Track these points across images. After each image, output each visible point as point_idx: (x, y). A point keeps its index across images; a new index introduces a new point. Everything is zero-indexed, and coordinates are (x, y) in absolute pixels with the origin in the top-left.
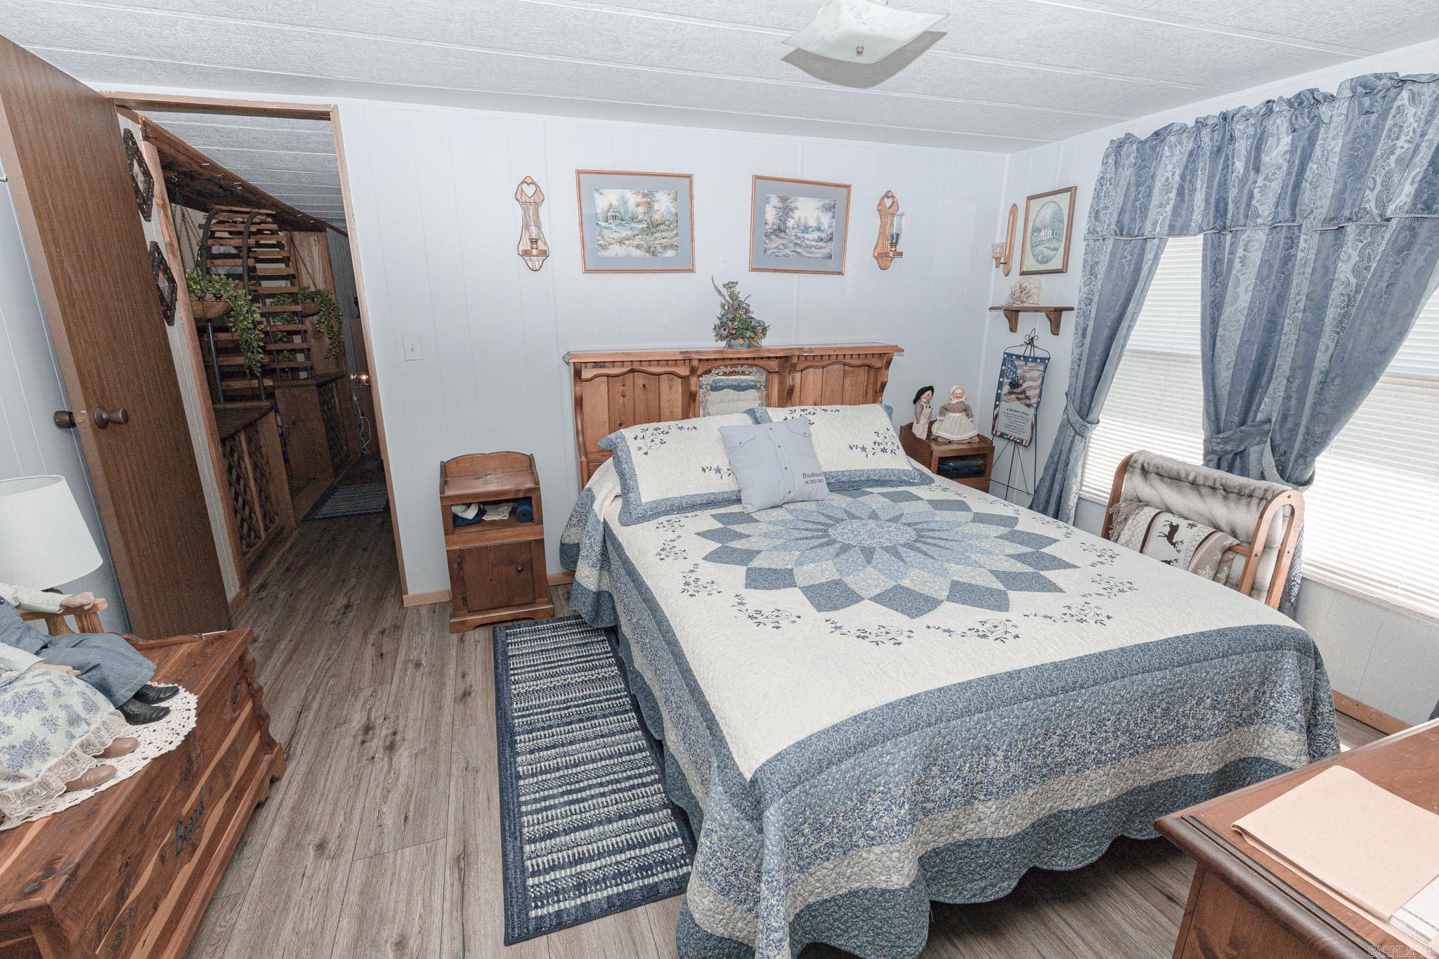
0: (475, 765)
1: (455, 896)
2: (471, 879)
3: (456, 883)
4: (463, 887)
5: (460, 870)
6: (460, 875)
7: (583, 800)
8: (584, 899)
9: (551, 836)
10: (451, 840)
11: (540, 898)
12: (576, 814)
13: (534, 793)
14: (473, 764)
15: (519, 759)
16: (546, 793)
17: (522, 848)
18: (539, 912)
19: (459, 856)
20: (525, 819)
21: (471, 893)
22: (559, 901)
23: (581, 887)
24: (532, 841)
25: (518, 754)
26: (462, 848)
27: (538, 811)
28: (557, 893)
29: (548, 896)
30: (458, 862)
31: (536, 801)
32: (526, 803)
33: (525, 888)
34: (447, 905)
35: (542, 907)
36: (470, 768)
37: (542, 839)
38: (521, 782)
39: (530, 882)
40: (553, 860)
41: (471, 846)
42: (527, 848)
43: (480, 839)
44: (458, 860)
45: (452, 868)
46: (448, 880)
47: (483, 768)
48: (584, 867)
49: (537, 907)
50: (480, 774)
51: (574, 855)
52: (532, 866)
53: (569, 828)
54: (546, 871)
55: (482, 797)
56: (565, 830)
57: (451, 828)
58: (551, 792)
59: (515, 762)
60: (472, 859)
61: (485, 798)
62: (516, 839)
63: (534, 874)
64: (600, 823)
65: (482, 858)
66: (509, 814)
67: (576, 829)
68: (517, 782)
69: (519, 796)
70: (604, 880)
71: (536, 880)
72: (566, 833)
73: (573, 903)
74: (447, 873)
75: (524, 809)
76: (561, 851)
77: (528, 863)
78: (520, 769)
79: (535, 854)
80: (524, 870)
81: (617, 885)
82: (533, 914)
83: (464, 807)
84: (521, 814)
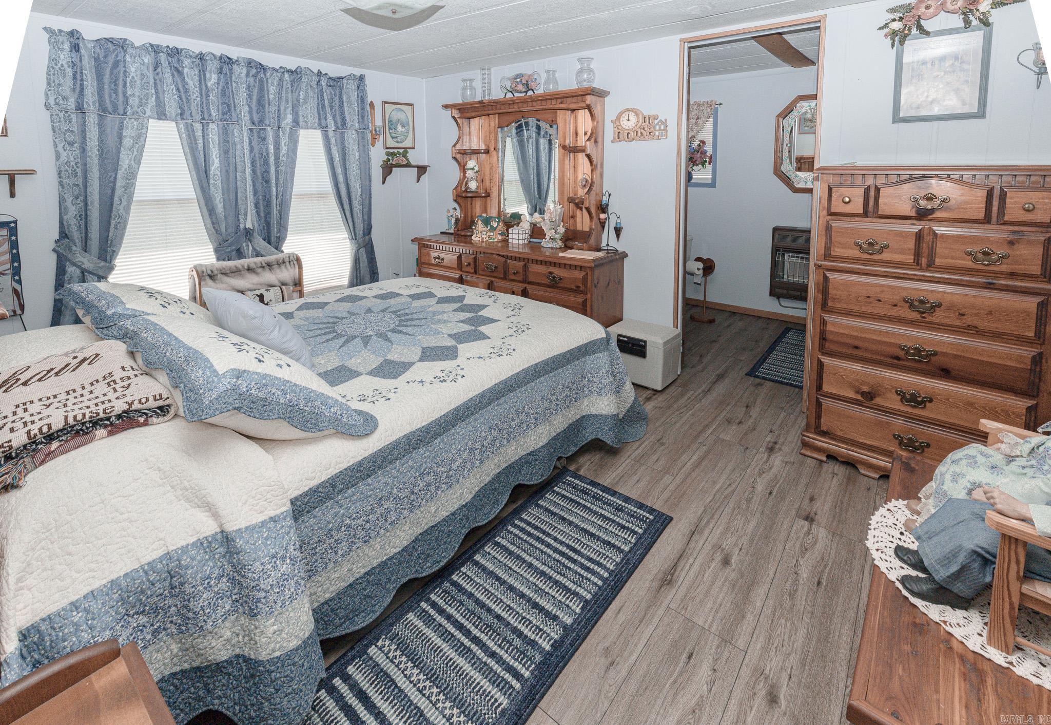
0: (603, 660)
1: (684, 561)
2: (668, 564)
3: (679, 569)
4: (676, 563)
5: (672, 575)
6: (675, 571)
7: (568, 546)
8: (623, 504)
9: (608, 543)
10: (667, 602)
11: (641, 520)
12: (582, 542)
13: (589, 580)
14: (604, 662)
15: (569, 620)
16: (582, 572)
17: (629, 552)
18: (648, 515)
19: (668, 584)
20: (612, 567)
21: (674, 556)
22: (635, 512)
23: (619, 509)
24: (619, 550)
25: (565, 627)
26: (663, 589)
27: (599, 564)
28: (633, 516)
29: (638, 518)
30: (670, 581)
31: (594, 572)
32: (601, 577)
33: (645, 531)
34: (691, 561)
35: (644, 516)
36: (609, 660)
37: (614, 546)
38: (589, 597)
39: (640, 531)
40: (619, 531)
41: (656, 584)
42: (627, 549)
43: (647, 584)
44: (670, 583)
45: (676, 581)
46: (683, 574)
47: (600, 647)
48: (609, 515)
49: (647, 518)
50: (607, 645)
51: (607, 524)
52: (632, 537)
53: (594, 539)
54: (628, 529)
55: (622, 618)
56: (598, 540)
57: (661, 612)
58: (579, 570)
59: (575, 620)
60: (660, 576)
61: (621, 614)
62: (628, 560)
63: (635, 533)
64: (577, 526)
65: (655, 572)
66: (618, 580)
67: (592, 535)
68: (591, 600)
69: (600, 588)
70: (607, 503)
71: (637, 529)
72: (599, 538)
73: (629, 506)
74: (681, 579)
75: (606, 575)
76: (611, 532)
77: (633, 541)
78: (578, 610)
79: (625, 542)
80: (638, 540)
81: (603, 497)
82: (651, 517)
83: (641, 622)
84: (611, 572)
